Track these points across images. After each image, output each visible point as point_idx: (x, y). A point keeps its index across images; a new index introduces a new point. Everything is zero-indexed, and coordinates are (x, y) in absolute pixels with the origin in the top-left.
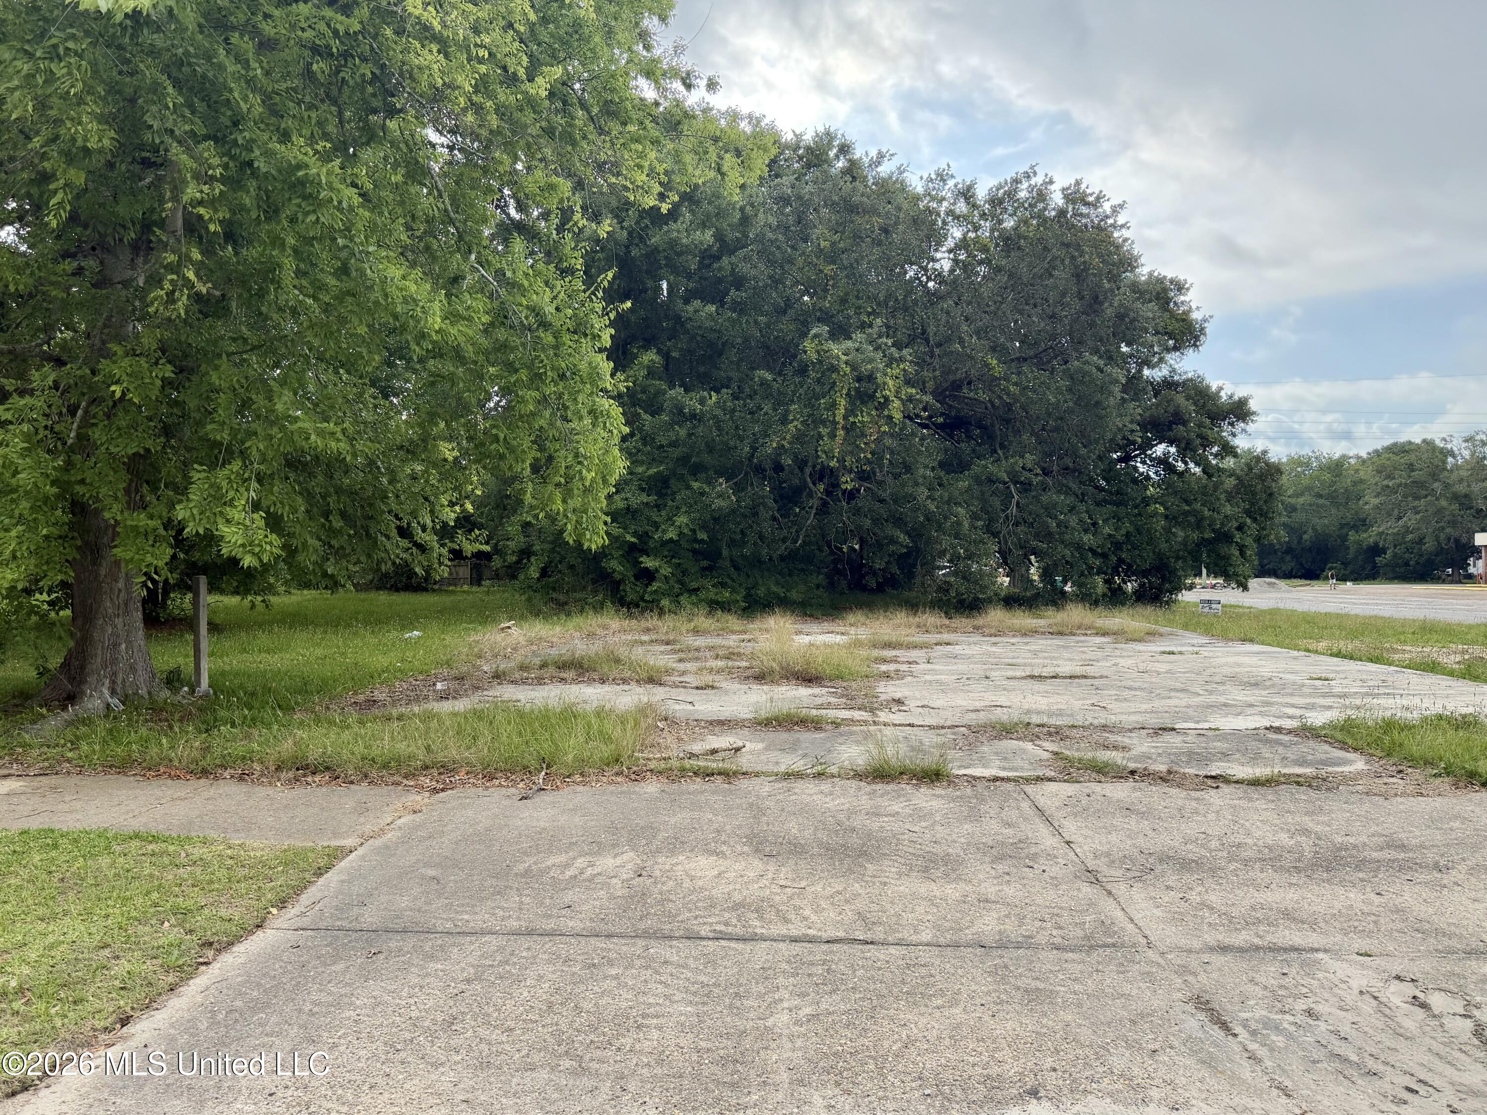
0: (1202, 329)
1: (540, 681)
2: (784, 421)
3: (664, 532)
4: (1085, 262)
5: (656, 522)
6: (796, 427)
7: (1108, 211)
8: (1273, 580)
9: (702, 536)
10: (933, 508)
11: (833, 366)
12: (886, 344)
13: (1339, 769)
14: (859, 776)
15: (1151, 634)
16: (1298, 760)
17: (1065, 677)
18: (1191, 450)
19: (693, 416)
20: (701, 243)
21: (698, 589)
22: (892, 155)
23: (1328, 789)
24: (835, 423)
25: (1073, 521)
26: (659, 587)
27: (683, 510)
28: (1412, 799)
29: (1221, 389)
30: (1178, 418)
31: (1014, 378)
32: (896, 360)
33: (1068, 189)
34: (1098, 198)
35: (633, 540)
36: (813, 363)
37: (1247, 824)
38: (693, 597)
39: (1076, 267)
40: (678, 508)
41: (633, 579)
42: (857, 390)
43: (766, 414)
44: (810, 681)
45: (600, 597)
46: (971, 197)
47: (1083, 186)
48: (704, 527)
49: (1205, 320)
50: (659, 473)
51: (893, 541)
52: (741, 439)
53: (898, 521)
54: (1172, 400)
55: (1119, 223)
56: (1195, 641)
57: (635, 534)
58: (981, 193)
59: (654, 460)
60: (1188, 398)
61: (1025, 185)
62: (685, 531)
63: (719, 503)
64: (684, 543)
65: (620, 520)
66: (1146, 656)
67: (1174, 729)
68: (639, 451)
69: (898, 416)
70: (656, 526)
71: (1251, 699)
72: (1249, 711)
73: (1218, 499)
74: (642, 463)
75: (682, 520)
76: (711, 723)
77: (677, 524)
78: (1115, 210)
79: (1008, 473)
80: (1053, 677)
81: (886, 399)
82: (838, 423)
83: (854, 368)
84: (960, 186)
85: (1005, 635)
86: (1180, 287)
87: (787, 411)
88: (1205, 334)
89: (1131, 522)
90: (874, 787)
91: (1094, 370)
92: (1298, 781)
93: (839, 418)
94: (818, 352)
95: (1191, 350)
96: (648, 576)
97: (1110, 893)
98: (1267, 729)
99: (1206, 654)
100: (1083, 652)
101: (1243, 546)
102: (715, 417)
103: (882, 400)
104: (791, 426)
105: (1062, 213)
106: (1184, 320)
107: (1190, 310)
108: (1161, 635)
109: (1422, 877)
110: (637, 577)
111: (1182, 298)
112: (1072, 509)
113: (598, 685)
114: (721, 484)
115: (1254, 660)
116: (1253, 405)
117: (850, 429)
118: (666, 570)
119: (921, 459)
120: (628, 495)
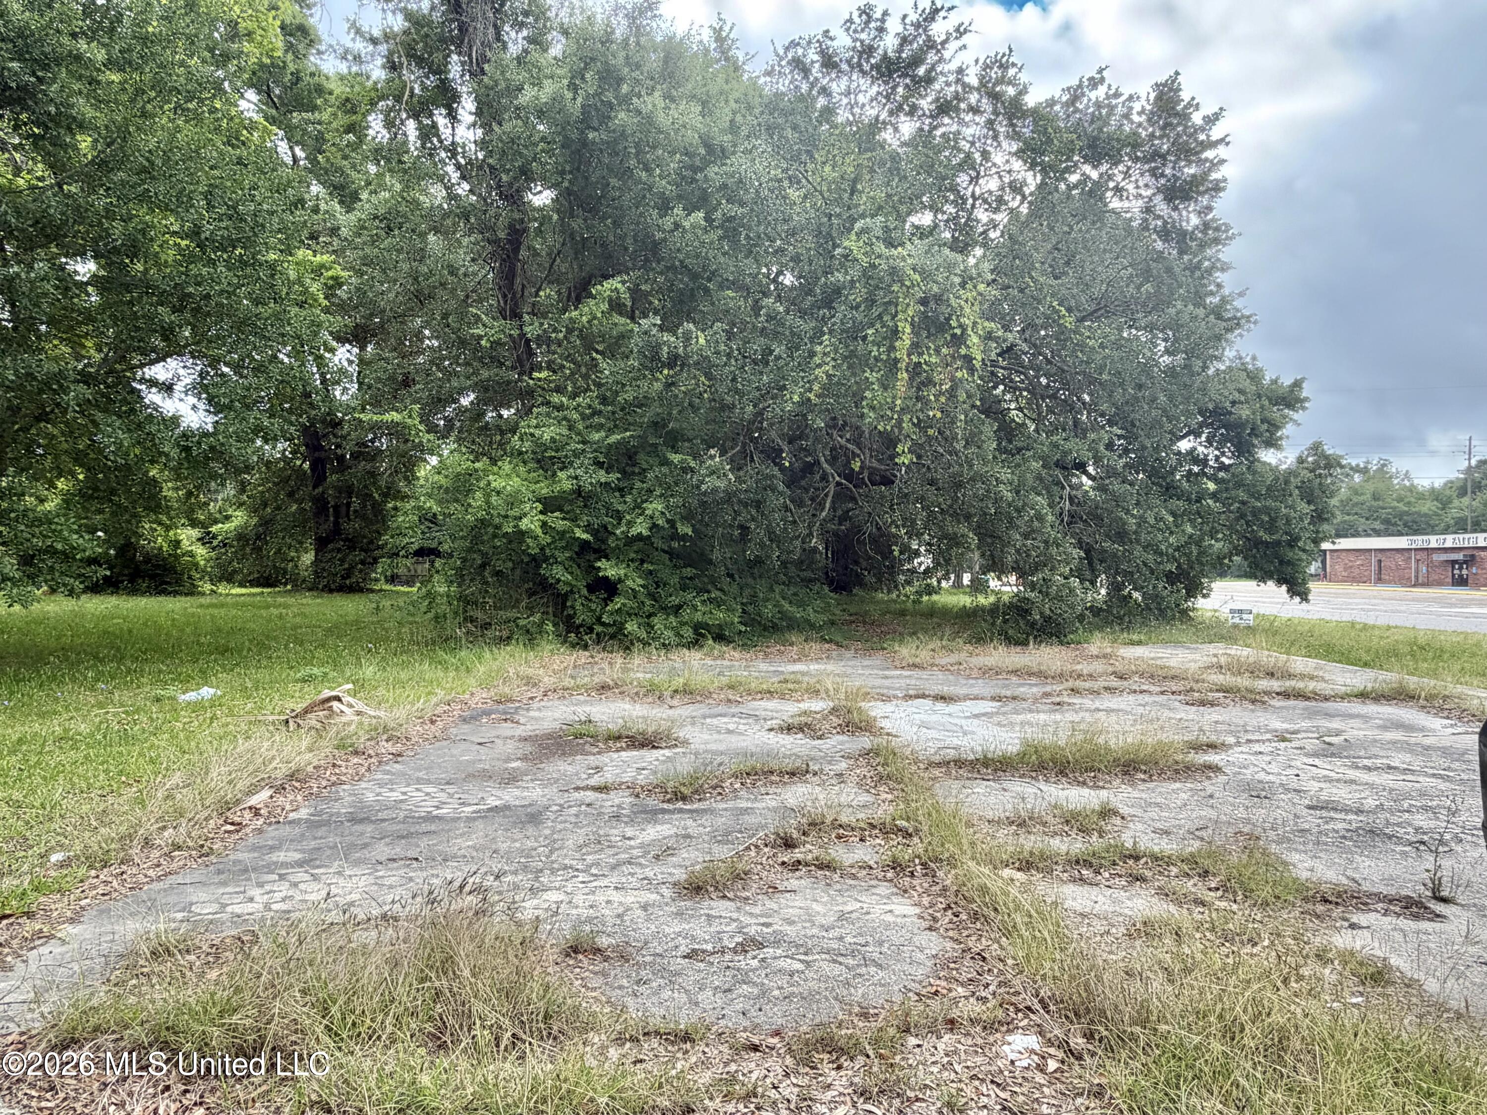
5: (618, 511)
9: (685, 529)
11: (894, 271)
21: (679, 607)
26: (624, 605)
27: (658, 493)
31: (1086, 332)
32: (972, 279)
35: (585, 536)
38: (673, 619)
40: (650, 491)
41: (585, 592)
42: (923, 315)
45: (538, 617)
48: (687, 517)
50: (622, 442)
57: (588, 528)
59: (616, 423)
62: (660, 522)
64: (658, 543)
65: (567, 508)
68: (595, 411)
69: (979, 357)
70: (619, 516)
74: (599, 427)
75: (655, 506)
77: (649, 513)
81: (963, 331)
82: (901, 360)
93: (902, 353)
96: (608, 588)
101: (1304, 550)
103: (958, 331)
104: (819, 372)
110: (591, 588)
114: (712, 457)
116: (1305, 391)
117: (915, 370)
118: (635, 582)
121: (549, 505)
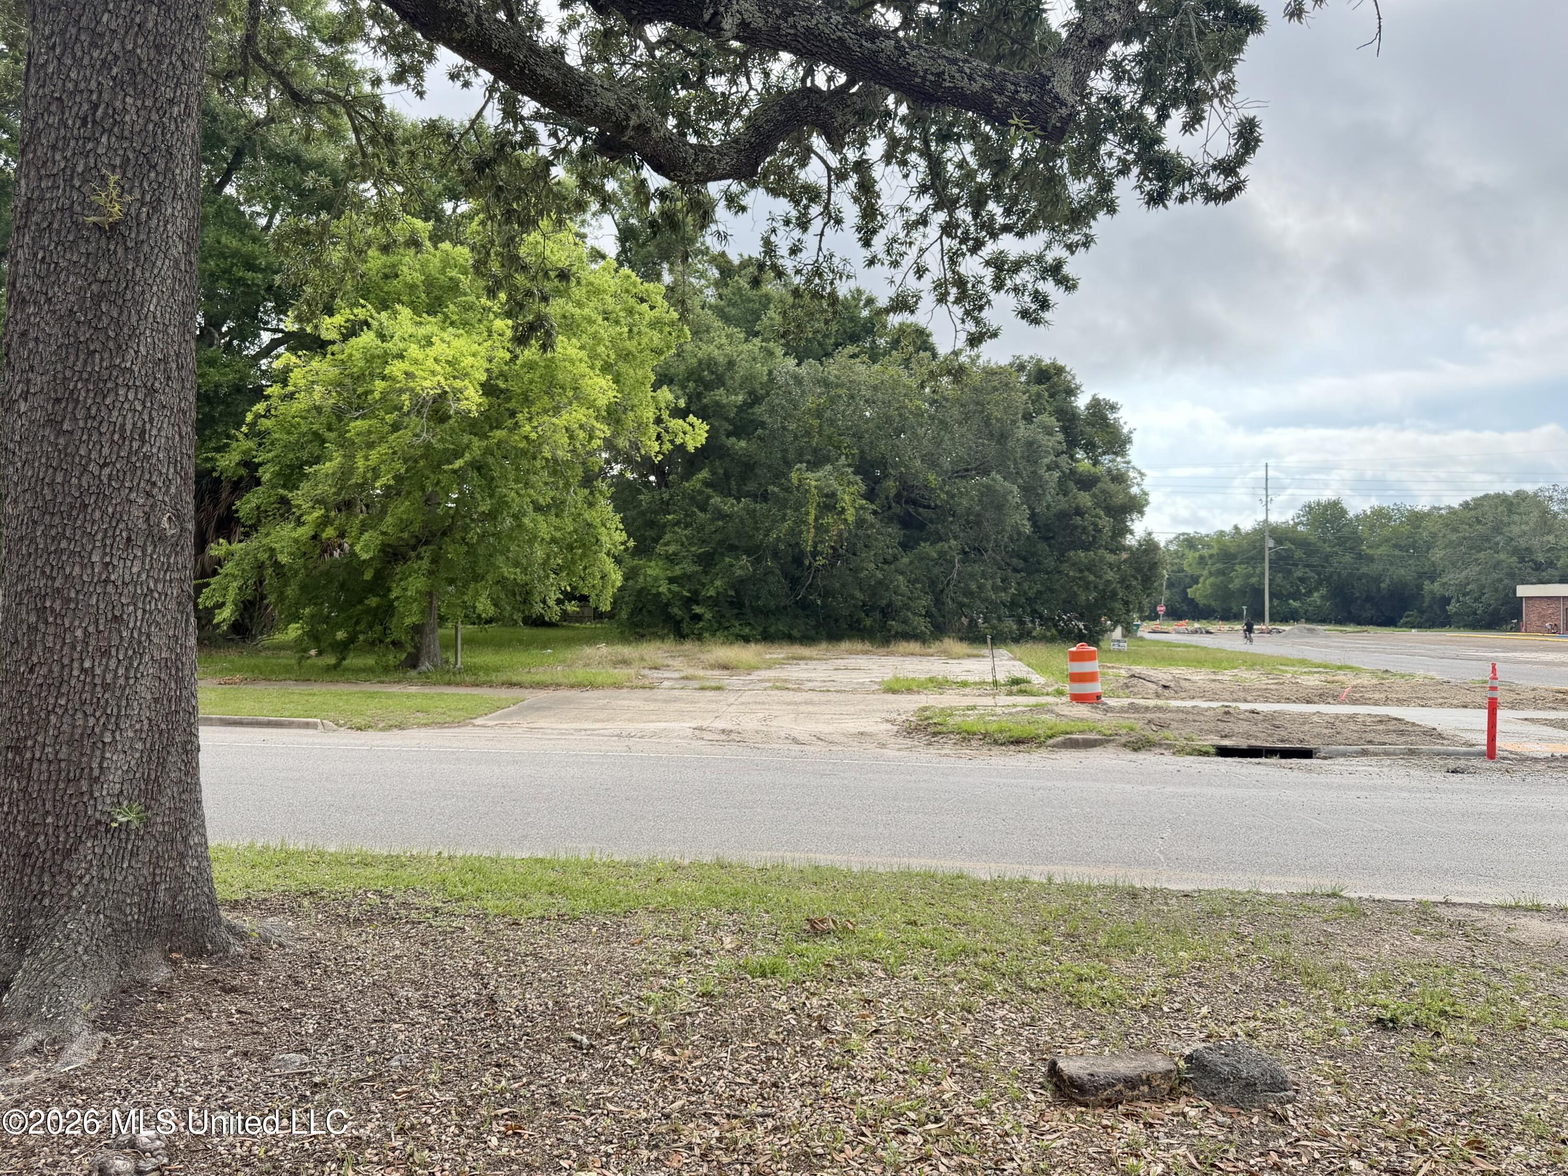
2: (783, 520)
3: (708, 590)
5: (703, 584)
6: (788, 524)
11: (807, 488)
19: (727, 516)
21: (729, 627)
24: (810, 523)
26: (703, 625)
27: (720, 576)
31: (946, 488)
32: (852, 483)
35: (687, 594)
36: (796, 486)
40: (717, 574)
41: (688, 620)
42: (824, 503)
45: (666, 631)
48: (732, 587)
50: (705, 551)
52: (757, 529)
57: (689, 591)
59: (704, 542)
62: (721, 590)
69: (852, 519)
83: (821, 490)
93: (812, 521)
94: (799, 480)
102: (740, 516)
103: (841, 509)
110: (691, 619)
114: (744, 559)
117: (819, 527)
118: (708, 616)
120: (686, 566)
121: (671, 580)
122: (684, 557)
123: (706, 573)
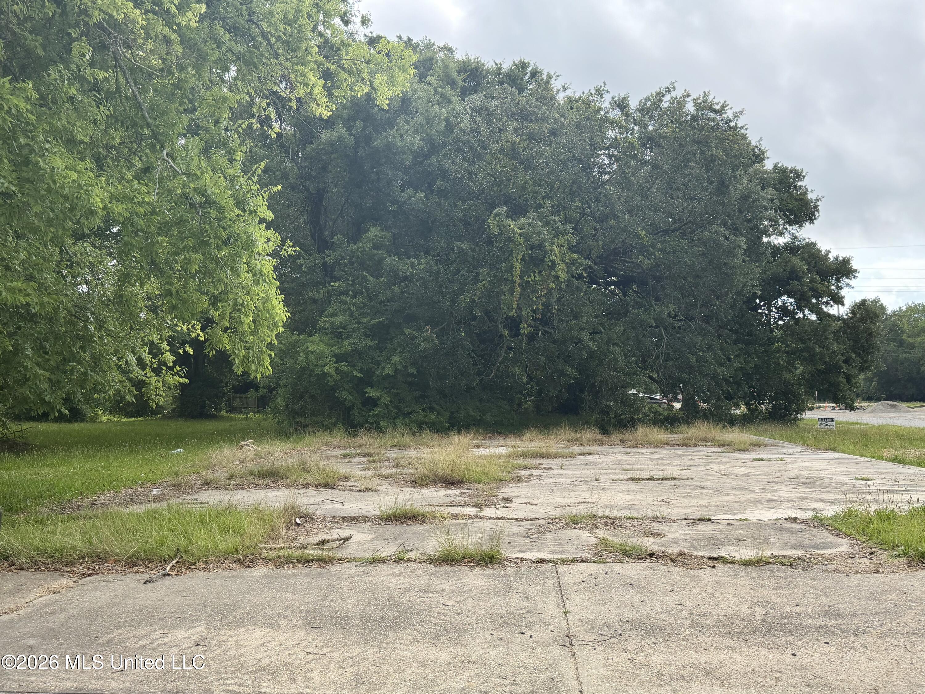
0: (816, 207)
1: (239, 487)
2: (476, 280)
3: (383, 368)
4: (712, 155)
5: (378, 361)
6: (484, 285)
7: (731, 116)
8: (895, 403)
9: (412, 370)
10: (594, 347)
11: (509, 238)
12: (554, 221)
13: (823, 552)
14: (431, 560)
15: (757, 445)
16: (795, 545)
17: (659, 479)
18: (804, 300)
19: (406, 278)
20: (412, 145)
21: (411, 413)
22: (557, 76)
23: (804, 568)
24: (514, 282)
25: (710, 356)
26: (380, 412)
27: (398, 351)
28: (869, 575)
29: (829, 252)
30: (794, 275)
31: (659, 246)
32: (561, 233)
33: (699, 99)
34: (723, 107)
35: (359, 375)
36: (495, 235)
37: (721, 597)
38: (407, 419)
39: (705, 159)
40: (395, 349)
41: (360, 406)
42: (530, 256)
43: (463, 275)
44: (453, 484)
45: (333, 420)
46: (625, 107)
47: (710, 99)
48: (414, 364)
49: (818, 200)
50: (380, 322)
51: (563, 374)
52: (443, 295)
53: (568, 359)
54: (789, 261)
55: (739, 125)
56: (791, 451)
57: (361, 370)
58: (633, 104)
59: (377, 312)
60: (802, 259)
61: (667, 98)
62: (399, 367)
63: (424, 345)
64: (399, 377)
65: (350, 359)
66: (740, 463)
67: (709, 520)
68: (365, 305)
69: (563, 276)
70: (378, 363)
71: (792, 496)
72: (786, 505)
73: (827, 338)
74: (367, 315)
75: (396, 359)
76: (343, 519)
77: (393, 362)
78: (736, 116)
79: (656, 320)
80: (648, 479)
81: (553, 262)
82: (515, 282)
83: (527, 238)
84: (616, 99)
85: (642, 447)
86: (798, 175)
87: (478, 274)
88: (818, 211)
89: (758, 357)
90: (438, 569)
91: (722, 239)
92: (782, 562)
93: (516, 279)
94: (499, 226)
95: (807, 223)
96: (372, 403)
97: (574, 655)
98: (786, 519)
99: (789, 460)
100: (692, 460)
101: (849, 375)
102: (422, 278)
103: (550, 264)
104: (480, 285)
105: (694, 118)
106: (801, 200)
107: (806, 193)
108: (766, 446)
109: (837, 640)
110: (364, 404)
111: (799, 183)
112: (710, 347)
113: (284, 489)
114: (428, 330)
115: (824, 465)
116: (854, 265)
117: (525, 286)
118: (386, 399)
119: (584, 309)
120: (356, 340)
121: (339, 358)
122: (354, 330)
123: (380, 349)
